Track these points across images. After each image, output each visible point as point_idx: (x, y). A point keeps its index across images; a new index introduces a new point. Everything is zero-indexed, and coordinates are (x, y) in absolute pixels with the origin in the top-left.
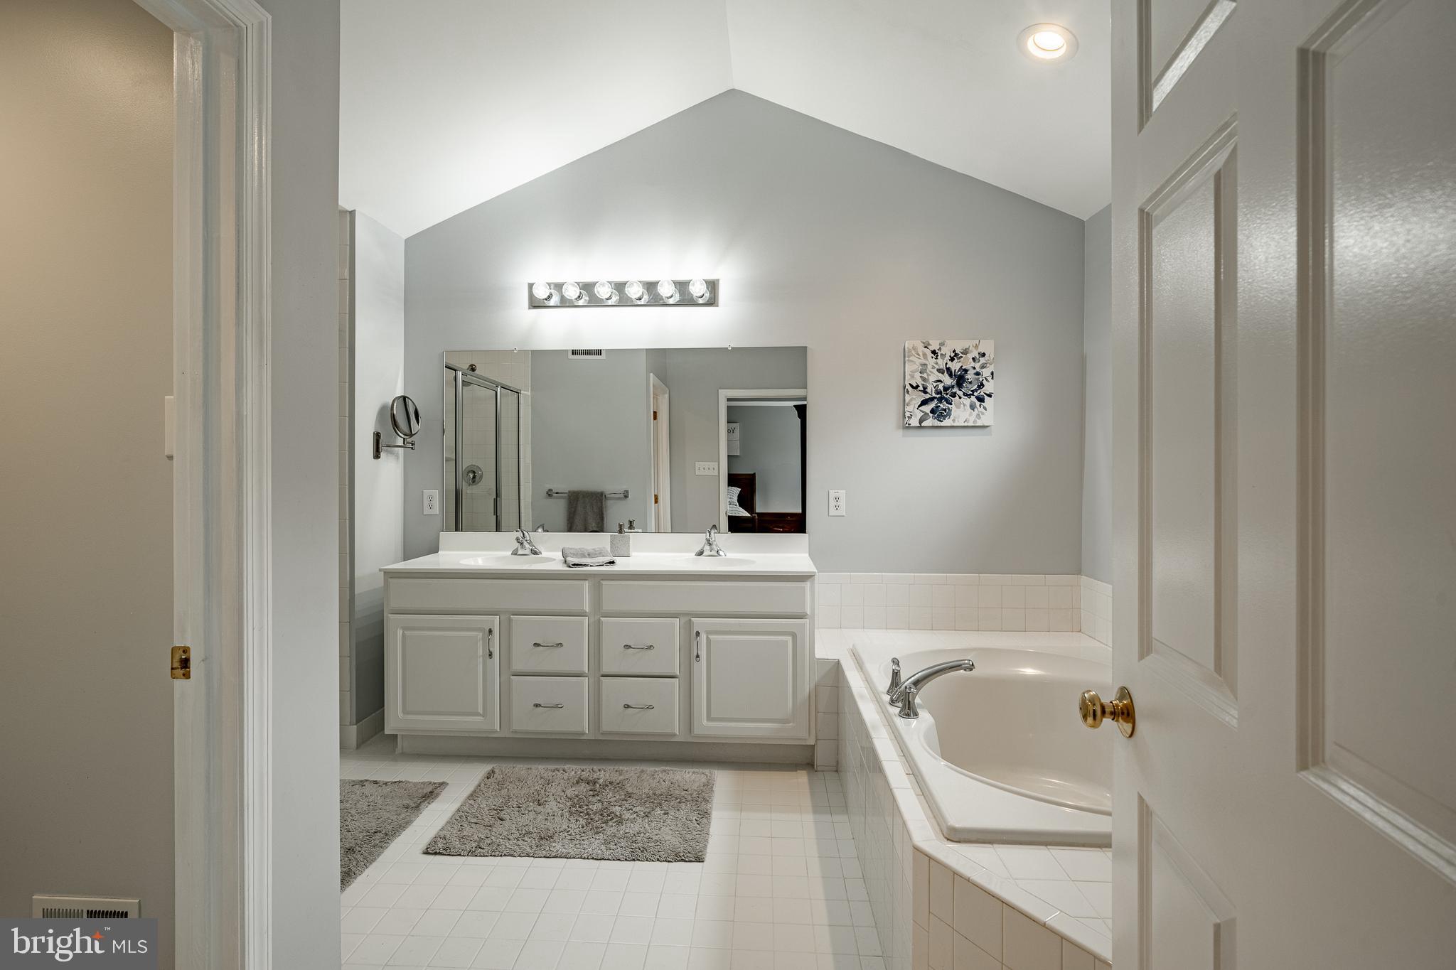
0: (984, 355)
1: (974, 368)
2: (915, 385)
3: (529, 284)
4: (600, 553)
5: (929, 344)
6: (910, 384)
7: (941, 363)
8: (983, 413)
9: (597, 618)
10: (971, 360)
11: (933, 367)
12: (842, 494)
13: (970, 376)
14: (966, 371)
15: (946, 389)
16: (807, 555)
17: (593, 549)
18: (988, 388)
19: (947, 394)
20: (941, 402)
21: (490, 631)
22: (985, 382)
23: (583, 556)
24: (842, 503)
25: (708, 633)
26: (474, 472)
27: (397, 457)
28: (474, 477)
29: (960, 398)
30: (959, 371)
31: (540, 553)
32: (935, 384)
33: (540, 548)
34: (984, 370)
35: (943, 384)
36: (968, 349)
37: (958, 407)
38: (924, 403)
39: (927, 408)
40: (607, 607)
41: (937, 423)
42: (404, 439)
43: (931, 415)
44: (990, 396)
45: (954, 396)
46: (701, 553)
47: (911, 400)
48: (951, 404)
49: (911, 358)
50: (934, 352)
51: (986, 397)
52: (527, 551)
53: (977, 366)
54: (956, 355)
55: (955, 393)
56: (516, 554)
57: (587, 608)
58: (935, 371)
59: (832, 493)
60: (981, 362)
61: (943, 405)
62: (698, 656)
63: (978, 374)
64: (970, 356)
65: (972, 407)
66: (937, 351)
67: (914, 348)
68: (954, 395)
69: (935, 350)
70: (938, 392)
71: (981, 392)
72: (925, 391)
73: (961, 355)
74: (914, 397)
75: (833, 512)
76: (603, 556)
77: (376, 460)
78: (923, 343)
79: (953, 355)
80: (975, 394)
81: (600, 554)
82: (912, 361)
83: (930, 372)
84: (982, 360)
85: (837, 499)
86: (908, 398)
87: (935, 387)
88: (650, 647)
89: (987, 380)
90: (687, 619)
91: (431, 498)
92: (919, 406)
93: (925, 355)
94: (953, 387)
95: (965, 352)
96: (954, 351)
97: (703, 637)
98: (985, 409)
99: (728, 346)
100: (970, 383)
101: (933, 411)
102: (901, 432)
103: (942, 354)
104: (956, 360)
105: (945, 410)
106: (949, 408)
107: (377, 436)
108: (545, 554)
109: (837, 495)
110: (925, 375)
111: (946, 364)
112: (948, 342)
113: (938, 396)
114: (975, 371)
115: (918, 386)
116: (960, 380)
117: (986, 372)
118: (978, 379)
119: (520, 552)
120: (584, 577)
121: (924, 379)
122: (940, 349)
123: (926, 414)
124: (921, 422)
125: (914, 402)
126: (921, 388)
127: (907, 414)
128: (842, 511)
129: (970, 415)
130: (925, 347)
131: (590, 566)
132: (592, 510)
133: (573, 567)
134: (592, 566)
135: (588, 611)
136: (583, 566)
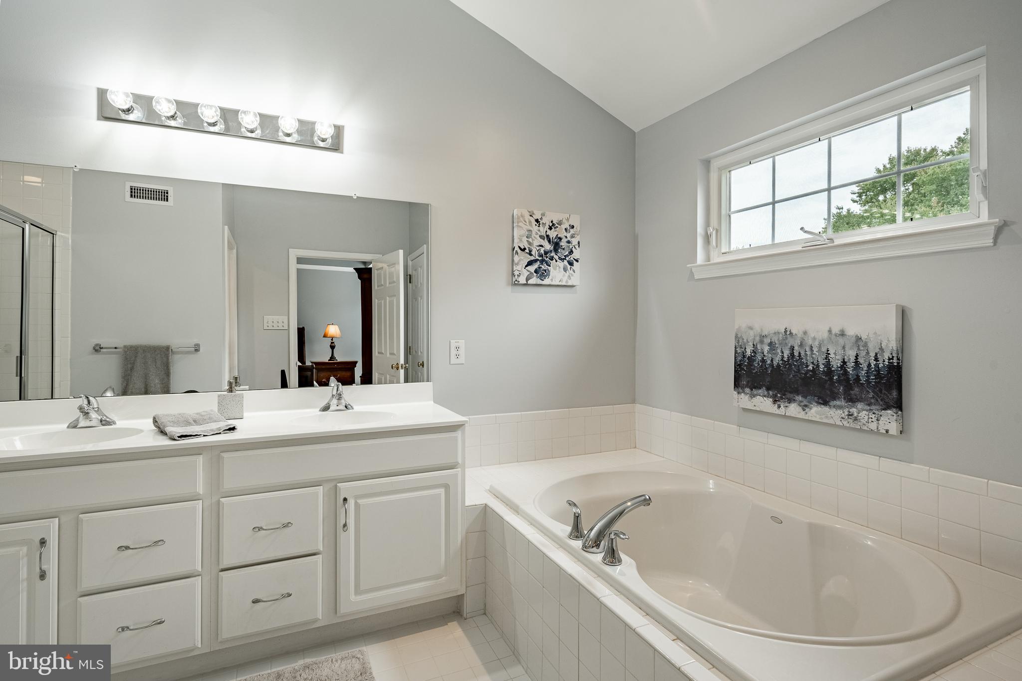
0: (573, 227)
1: (566, 237)
2: (522, 248)
3: (98, 90)
4: (210, 418)
5: (533, 213)
6: (519, 247)
7: (543, 230)
8: (572, 275)
9: (214, 499)
10: (564, 231)
11: (537, 234)
12: (462, 343)
13: (563, 243)
14: (560, 239)
15: (546, 253)
16: (433, 402)
17: (197, 414)
18: (576, 254)
19: (547, 257)
20: (542, 264)
21: (43, 542)
22: (573, 249)
23: (188, 423)
24: (462, 352)
25: (357, 497)
29: (556, 261)
30: (555, 238)
31: (114, 423)
32: (538, 248)
33: (112, 416)
34: (572, 239)
35: (544, 249)
36: (562, 221)
37: (555, 269)
38: (530, 263)
39: (532, 268)
40: (228, 484)
41: (539, 282)
43: (535, 274)
44: (577, 261)
45: (552, 260)
46: (326, 408)
47: (520, 260)
48: (550, 266)
49: (520, 224)
50: (537, 221)
51: (574, 262)
52: (96, 423)
53: (569, 235)
54: (553, 225)
55: (553, 257)
56: (75, 427)
57: (200, 489)
58: (538, 237)
59: (453, 345)
60: (571, 233)
61: (544, 267)
62: (345, 525)
63: (569, 242)
64: (563, 227)
65: (565, 269)
66: (539, 220)
67: (522, 216)
68: (552, 258)
69: (538, 219)
70: (541, 256)
71: (571, 258)
72: (531, 255)
73: (557, 225)
74: (522, 258)
75: (454, 360)
76: (215, 421)
78: (529, 212)
79: (551, 224)
80: (567, 258)
81: (211, 420)
82: (521, 227)
83: (534, 237)
84: (572, 231)
85: (457, 348)
86: (516, 258)
87: (538, 251)
88: (286, 525)
89: (575, 247)
90: (332, 484)
92: (526, 266)
93: (530, 222)
94: (551, 251)
95: (560, 223)
96: (552, 222)
97: (351, 502)
98: (574, 272)
99: (353, 195)
100: (564, 249)
101: (536, 271)
102: (510, 288)
103: (543, 223)
104: (553, 229)
105: (545, 271)
106: (548, 270)
108: (120, 424)
109: (457, 345)
110: (530, 240)
111: (546, 231)
112: (547, 213)
113: (540, 258)
114: (566, 240)
115: (525, 249)
116: (557, 246)
117: (574, 242)
118: (569, 247)
119: (82, 423)
120: (198, 451)
121: (530, 243)
122: (541, 219)
123: (531, 273)
124: (527, 280)
125: (522, 262)
126: (527, 251)
127: (516, 273)
128: (462, 359)
129: (564, 276)
130: (531, 216)
131: (204, 436)
132: (155, 365)
133: (179, 439)
134: (206, 436)
135: (201, 493)
136: (193, 437)
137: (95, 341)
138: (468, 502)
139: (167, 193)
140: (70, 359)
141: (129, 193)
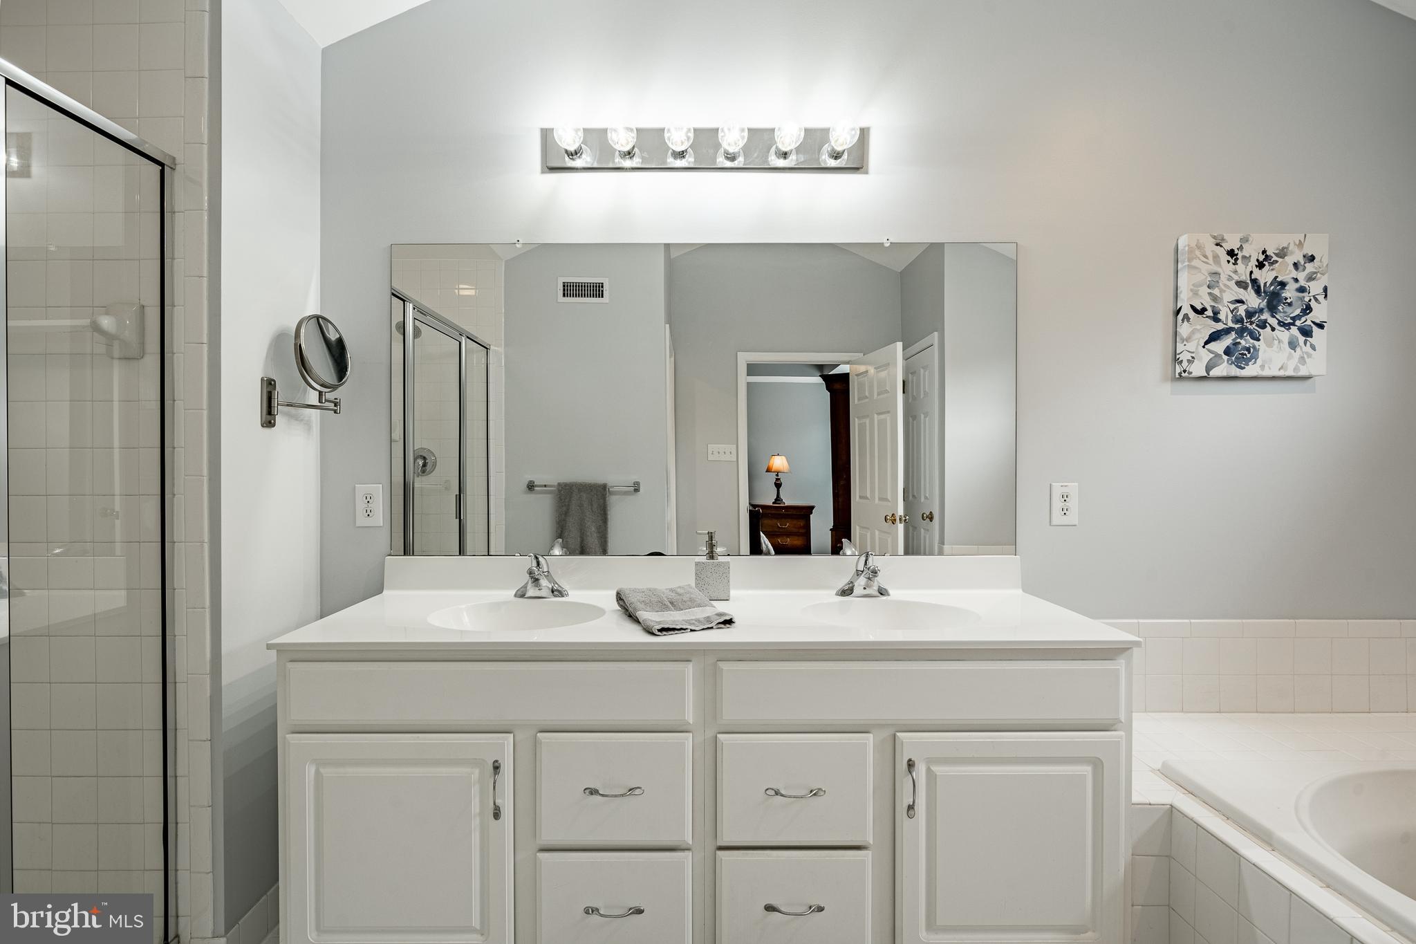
0: (1312, 259)
1: (1296, 280)
2: (1199, 307)
3: (542, 130)
4: (690, 599)
5: (1223, 240)
6: (1192, 307)
7: (1243, 271)
8: (1309, 356)
9: (710, 734)
10: (1291, 267)
11: (1230, 278)
12: (1073, 488)
13: (1289, 293)
14: (1283, 285)
15: (1250, 314)
16: (1020, 591)
17: (672, 590)
18: (1319, 313)
19: (1252, 323)
20: (1241, 337)
21: (496, 768)
22: (1313, 304)
23: (664, 607)
24: (1073, 503)
25: (930, 761)
26: (424, 458)
27: (308, 425)
28: (424, 465)
29: (1273, 329)
30: (1271, 284)
31: (566, 594)
32: (1232, 307)
33: (564, 585)
34: (1311, 284)
35: (1245, 307)
36: (1287, 248)
37: (1270, 345)
38: (1214, 337)
39: (1219, 346)
40: (729, 714)
41: (1234, 371)
42: (320, 393)
43: (1225, 357)
44: (1321, 326)
45: (1264, 327)
46: (847, 592)
47: (1193, 332)
48: (1259, 340)
49: (1195, 263)
50: (1231, 253)
51: (1315, 328)
52: (544, 592)
53: (1301, 276)
54: (1267, 258)
55: (1265, 321)
56: (523, 596)
57: (690, 717)
58: (1232, 284)
59: (1058, 490)
60: (1307, 271)
61: (1246, 342)
62: (911, 807)
63: (1302, 290)
64: (1290, 260)
65: (1293, 345)
66: (1236, 252)
67: (1199, 247)
68: (1263, 325)
69: (1232, 251)
70: (1238, 320)
71: (1308, 320)
72: (1216, 318)
73: (1275, 258)
74: (1198, 327)
75: (1058, 518)
76: (699, 606)
77: (267, 431)
78: (1214, 237)
79: (1261, 258)
80: (1298, 323)
81: (692, 603)
82: (1195, 268)
83: (1225, 285)
84: (1310, 267)
85: (1065, 498)
86: (1184, 329)
87: (1232, 312)
88: (815, 793)
89: (1316, 300)
90: (886, 733)
91: (369, 499)
92: (1207, 343)
93: (1216, 257)
94: (1261, 311)
95: (1282, 253)
96: (1264, 252)
97: (921, 771)
98: (1313, 347)
99: (885, 241)
100: (1290, 304)
101: (1228, 352)
102: (1168, 386)
103: (1244, 257)
104: (1267, 267)
105: (1248, 350)
106: (1254, 347)
107: (269, 386)
108: (575, 595)
109: (1065, 490)
110: (1216, 292)
111: (1251, 272)
112: (1254, 237)
113: (1237, 326)
114: (1297, 285)
115: (1204, 310)
116: (1274, 299)
117: (1315, 288)
118: (1302, 299)
119: (531, 592)
120: (683, 655)
121: (1215, 298)
122: (1241, 248)
123: (1217, 356)
124: (1208, 369)
125: (1197, 336)
126: (1209, 313)
127: (1184, 357)
128: (1073, 518)
129: (1290, 357)
130: (1217, 245)
131: (692, 630)
132: (592, 509)
133: (659, 633)
134: (694, 631)
135: (691, 723)
136: (677, 632)
137: (529, 477)
138: (1136, 798)
139: (603, 285)
140: (505, 499)
141: (561, 293)
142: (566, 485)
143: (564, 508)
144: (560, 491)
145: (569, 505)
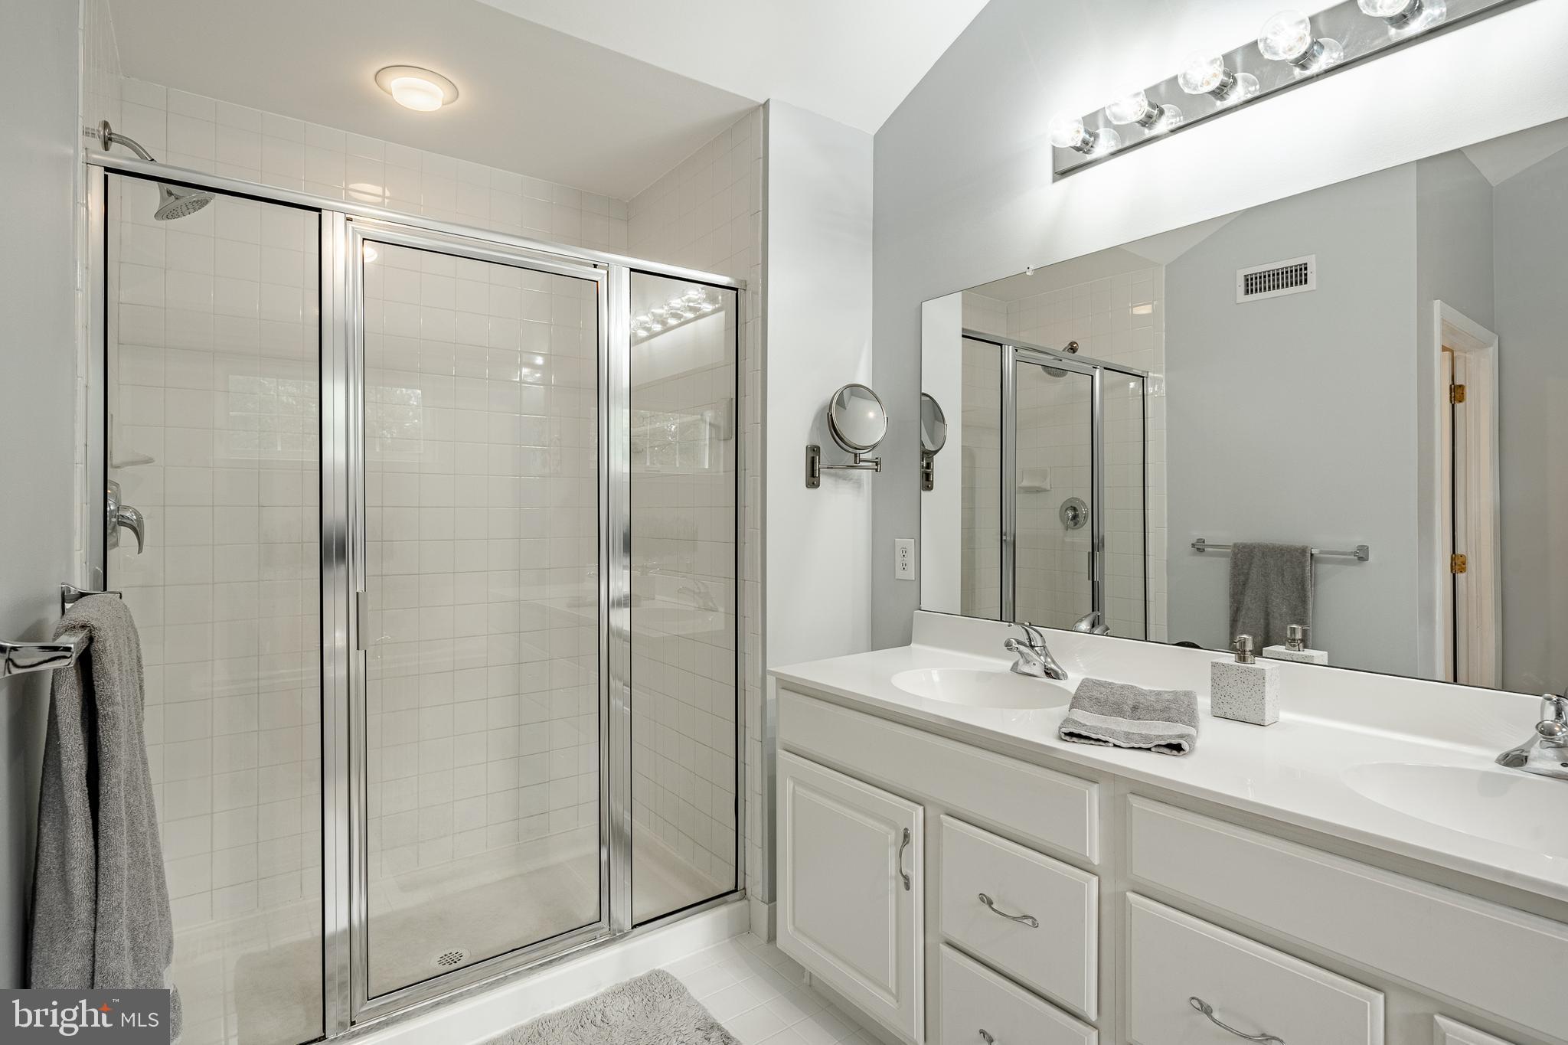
4: (1166, 709)
17: (1154, 693)
21: (906, 836)
23: (1118, 709)
26: (1075, 509)
27: (858, 484)
28: (1075, 517)
31: (1065, 676)
40: (1139, 868)
42: (856, 455)
46: (1514, 760)
52: (1038, 670)
57: (1095, 855)
76: (1168, 720)
77: (812, 491)
81: (1164, 715)
90: (1413, 1006)
91: (904, 552)
107: (813, 452)
120: (1090, 774)
131: (1115, 746)
132: (1283, 581)
133: (1067, 738)
134: (1119, 747)
135: (1096, 864)
136: (1092, 742)
137: (1196, 535)
139: (1306, 269)
140: (1167, 561)
141: (1242, 289)
142: (1245, 546)
143: (1242, 578)
144: (1235, 554)
145: (1248, 574)
